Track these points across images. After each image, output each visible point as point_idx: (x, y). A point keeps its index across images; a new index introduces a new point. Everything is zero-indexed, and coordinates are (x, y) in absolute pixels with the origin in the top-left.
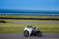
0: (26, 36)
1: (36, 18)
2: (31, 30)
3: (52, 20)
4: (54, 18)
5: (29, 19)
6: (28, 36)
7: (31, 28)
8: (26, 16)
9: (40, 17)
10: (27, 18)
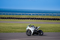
0: (29, 35)
1: (14, 17)
2: (33, 29)
3: (30, 19)
4: (33, 17)
5: (7, 18)
6: (30, 35)
7: (33, 27)
8: (4, 15)
9: (18, 16)
10: (5, 17)
